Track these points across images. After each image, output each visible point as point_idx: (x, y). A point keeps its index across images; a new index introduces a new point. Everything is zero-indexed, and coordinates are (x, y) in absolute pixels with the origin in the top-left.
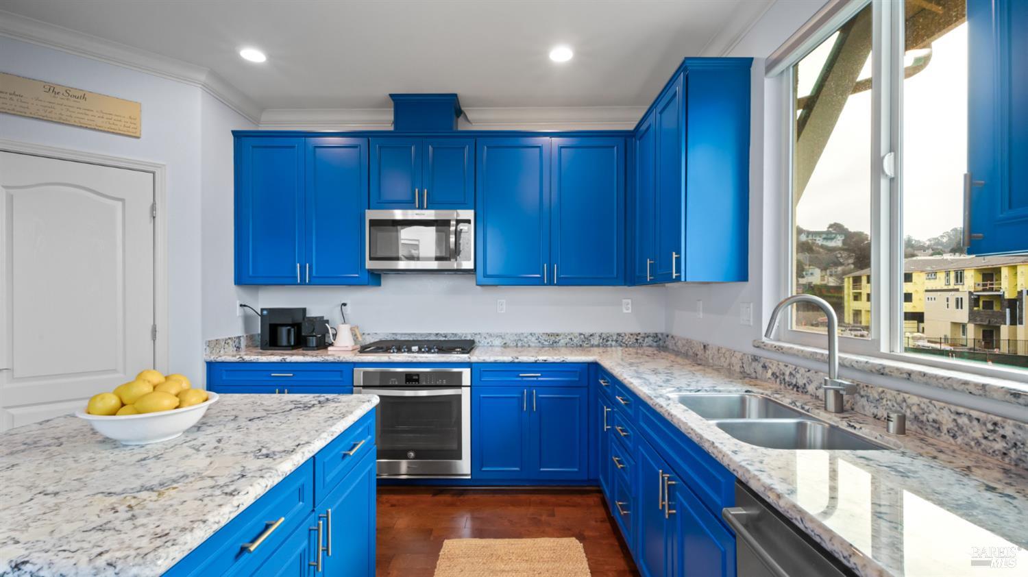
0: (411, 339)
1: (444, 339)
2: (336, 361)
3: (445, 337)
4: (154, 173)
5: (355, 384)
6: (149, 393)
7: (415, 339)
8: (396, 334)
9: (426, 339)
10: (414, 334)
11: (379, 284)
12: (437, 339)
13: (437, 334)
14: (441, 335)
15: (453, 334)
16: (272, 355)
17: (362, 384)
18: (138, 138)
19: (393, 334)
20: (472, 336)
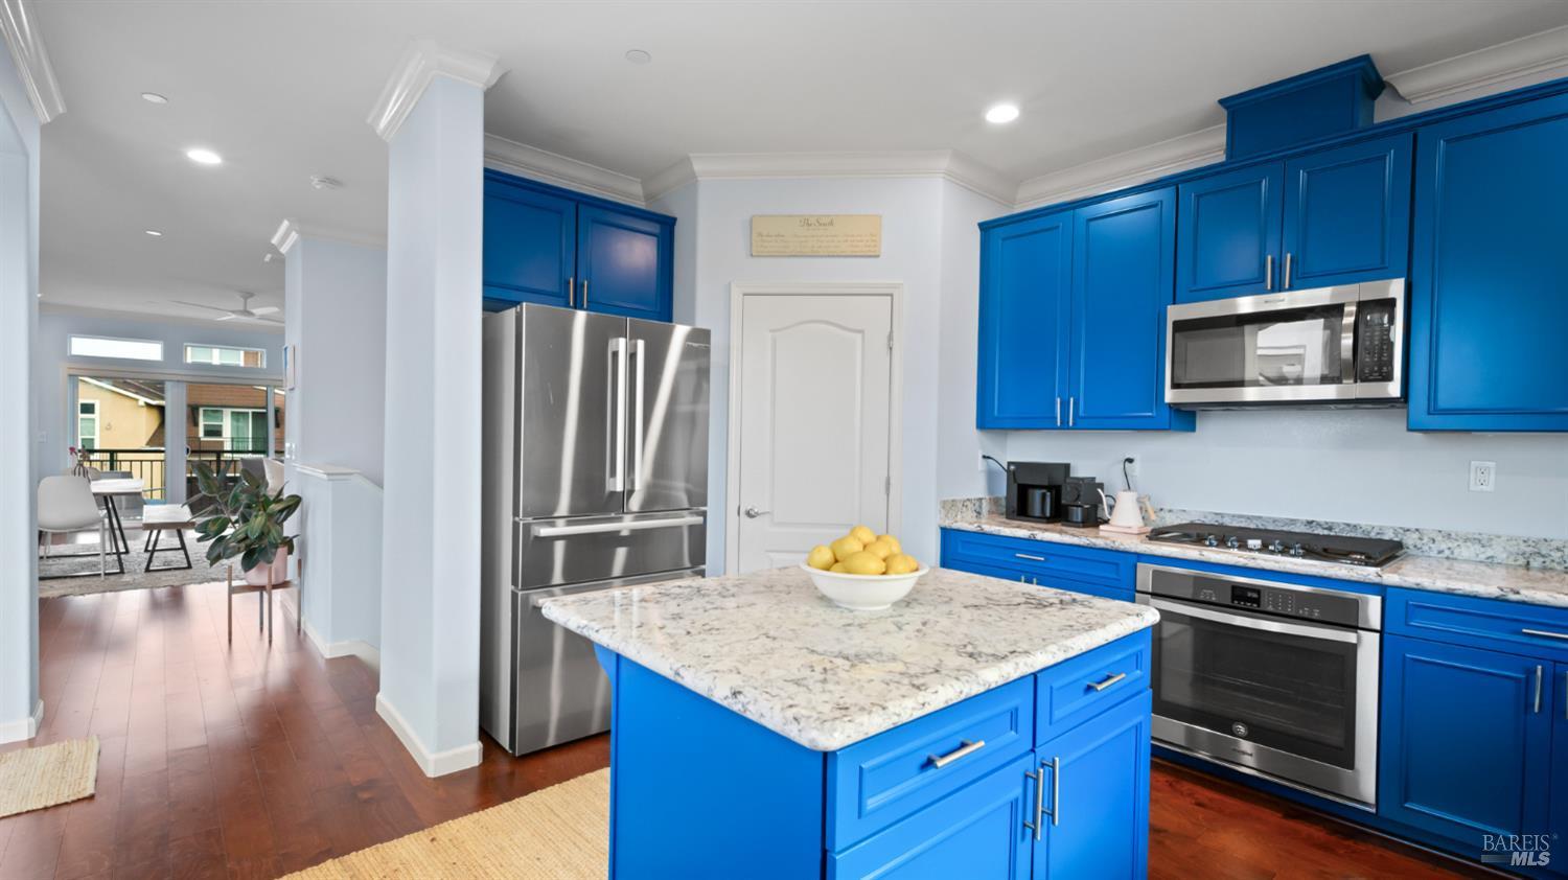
0: (1252, 526)
1: (1326, 532)
2: (1109, 547)
3: (1330, 529)
4: (892, 295)
5: (1138, 588)
6: (859, 552)
7: (1261, 527)
8: (1222, 515)
9: (1285, 529)
10: (1260, 518)
11: (1193, 429)
12: (1310, 531)
13: (1310, 523)
14: (1319, 524)
15: (1348, 525)
16: (1018, 527)
17: (1150, 590)
18: (878, 256)
19: (1217, 514)
20: (1396, 533)
